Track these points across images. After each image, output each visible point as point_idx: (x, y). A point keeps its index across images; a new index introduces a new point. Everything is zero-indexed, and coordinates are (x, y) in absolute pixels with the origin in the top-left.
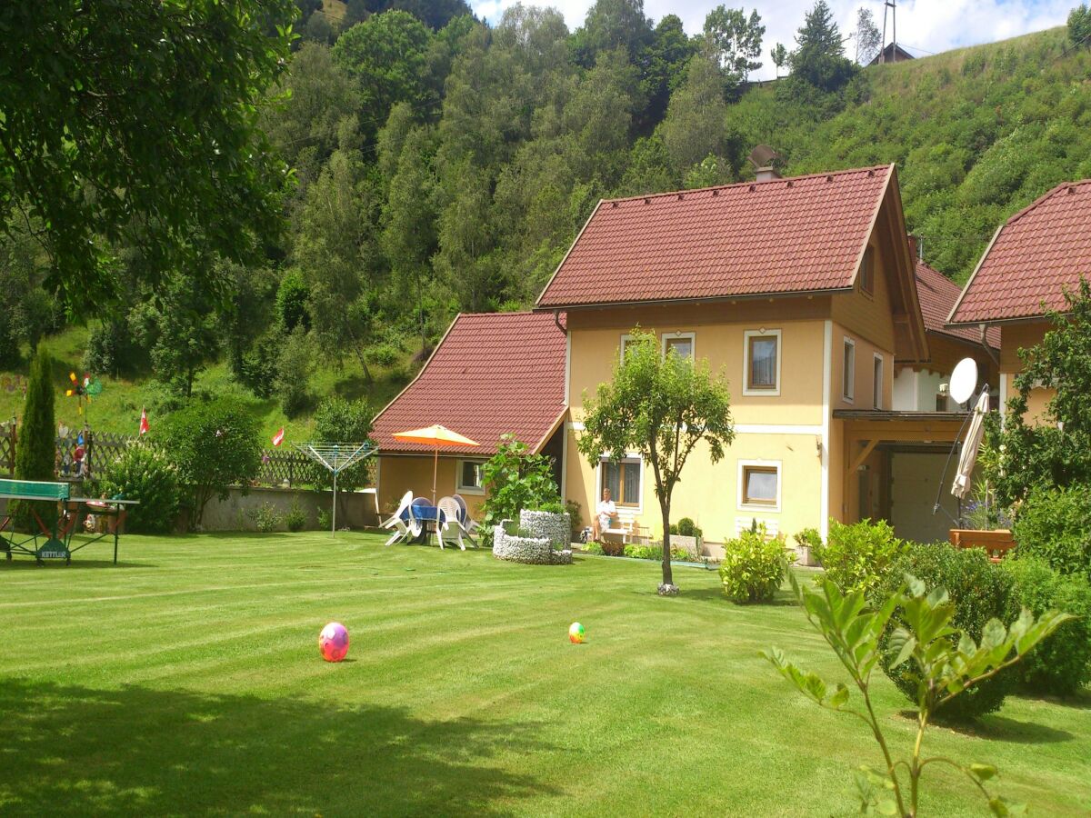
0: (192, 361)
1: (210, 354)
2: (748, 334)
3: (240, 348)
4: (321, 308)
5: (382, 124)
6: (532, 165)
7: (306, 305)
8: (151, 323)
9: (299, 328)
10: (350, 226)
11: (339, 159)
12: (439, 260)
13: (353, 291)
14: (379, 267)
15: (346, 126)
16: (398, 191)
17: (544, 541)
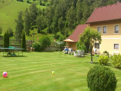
0: (56, 32)
1: (58, 31)
2: (114, 25)
3: (61, 30)
4: (70, 25)
5: (77, 2)
6: (94, 5)
7: (68, 25)
8: (52, 28)
9: (67, 27)
10: (72, 15)
11: (72, 7)
12: (83, 18)
13: (73, 23)
14: (76, 20)
15: (73, 3)
16: (78, 11)
17: (79, 54)
